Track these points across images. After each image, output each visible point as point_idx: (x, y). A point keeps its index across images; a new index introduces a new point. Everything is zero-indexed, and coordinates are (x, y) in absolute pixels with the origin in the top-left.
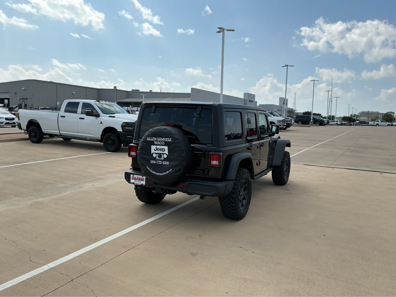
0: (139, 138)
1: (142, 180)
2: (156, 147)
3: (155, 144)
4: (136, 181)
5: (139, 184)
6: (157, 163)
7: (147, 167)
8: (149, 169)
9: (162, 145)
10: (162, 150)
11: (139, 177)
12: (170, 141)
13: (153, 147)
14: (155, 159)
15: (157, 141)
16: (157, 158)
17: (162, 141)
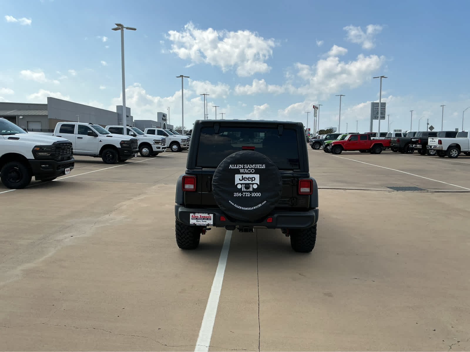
0: (196, 166)
1: (207, 218)
2: (242, 176)
3: (241, 172)
4: (198, 221)
5: (203, 225)
6: (244, 196)
7: (230, 201)
8: (233, 204)
9: (251, 173)
10: (250, 178)
11: (203, 216)
12: (263, 167)
13: (238, 177)
14: (240, 191)
15: (244, 168)
16: (244, 189)
17: (251, 169)
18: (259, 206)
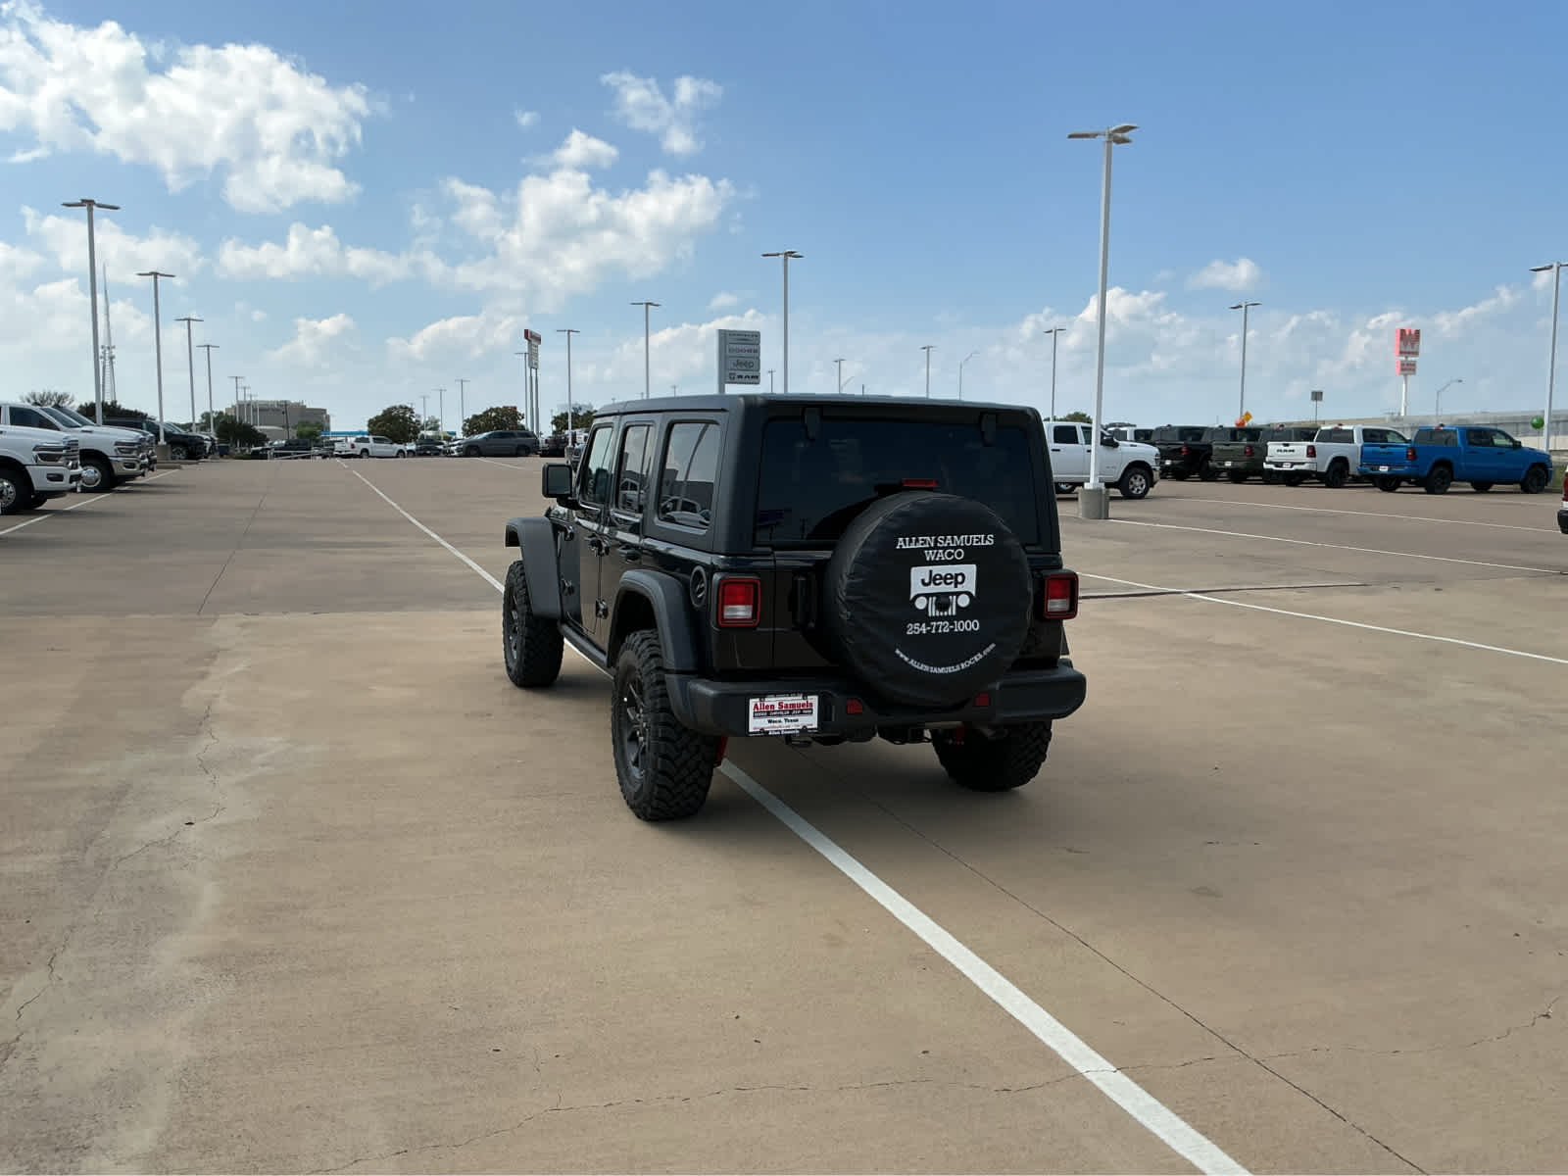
0: (754, 545)
1: (802, 710)
2: (931, 572)
3: (928, 559)
4: (774, 722)
5: (789, 732)
6: (933, 631)
7: (898, 652)
8: (906, 659)
9: (954, 562)
10: (951, 578)
11: (789, 703)
12: (987, 543)
13: (918, 574)
14: (923, 616)
15: (936, 547)
16: (933, 612)
17: (955, 548)
18: (977, 659)
